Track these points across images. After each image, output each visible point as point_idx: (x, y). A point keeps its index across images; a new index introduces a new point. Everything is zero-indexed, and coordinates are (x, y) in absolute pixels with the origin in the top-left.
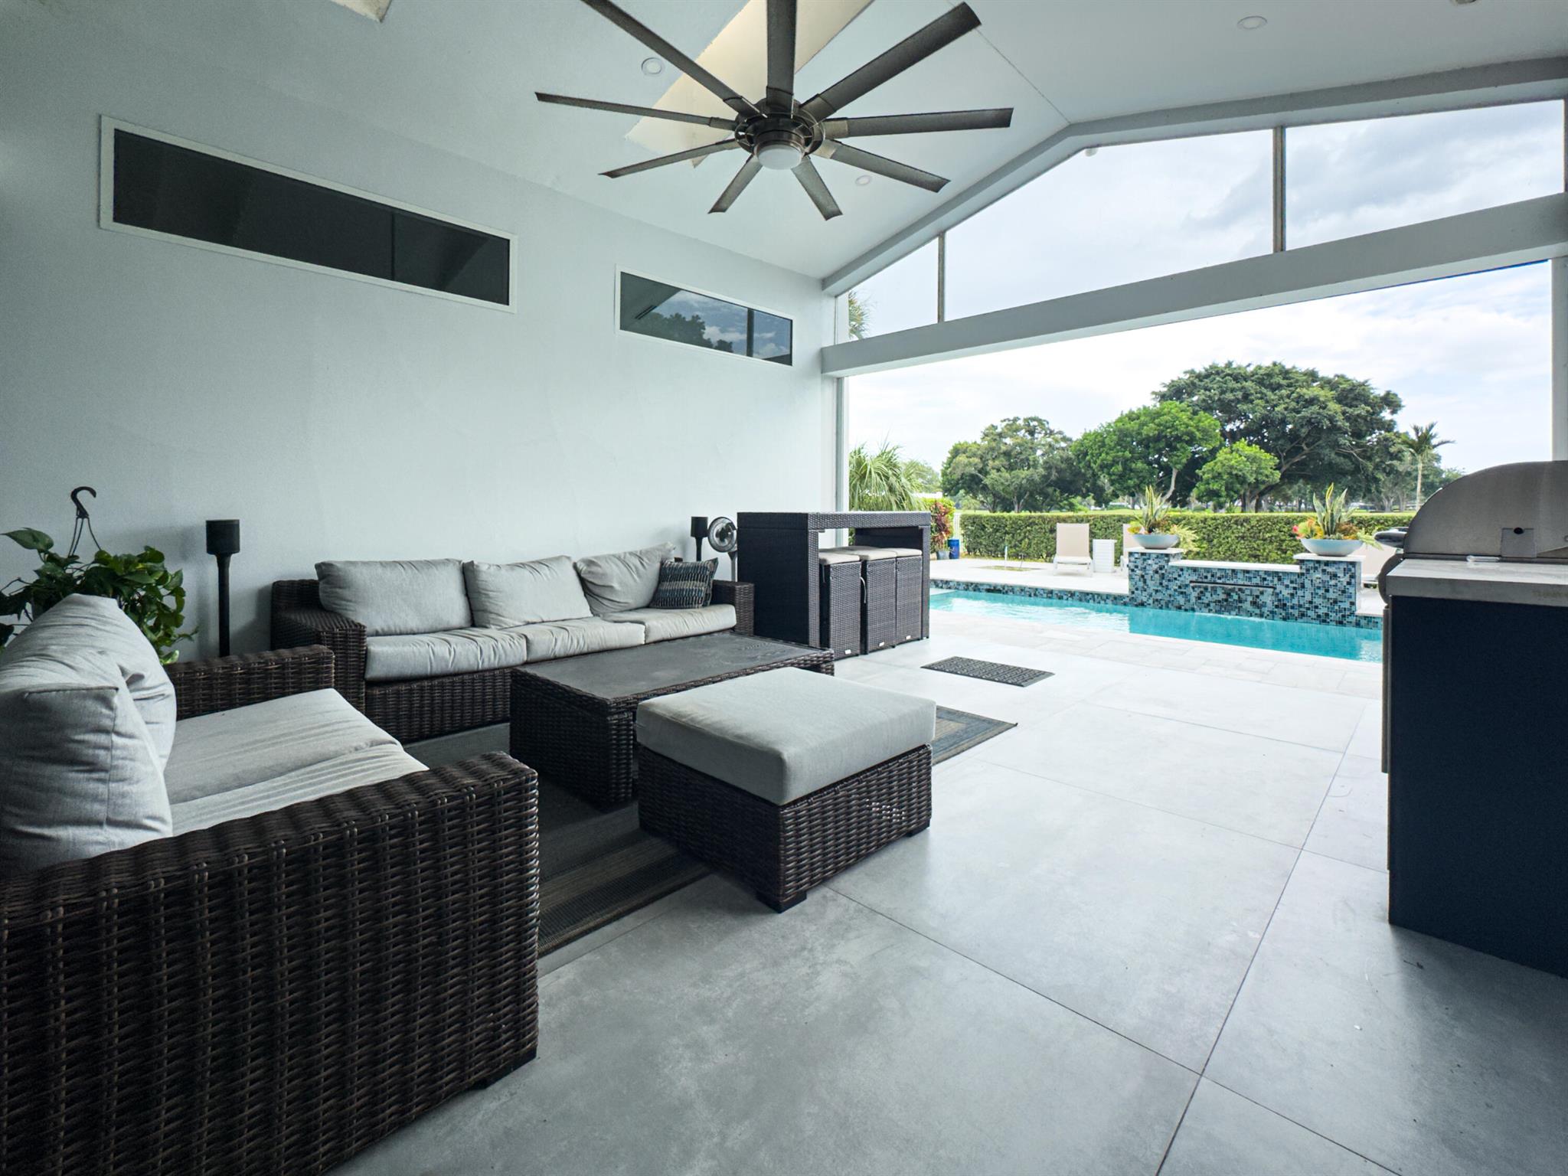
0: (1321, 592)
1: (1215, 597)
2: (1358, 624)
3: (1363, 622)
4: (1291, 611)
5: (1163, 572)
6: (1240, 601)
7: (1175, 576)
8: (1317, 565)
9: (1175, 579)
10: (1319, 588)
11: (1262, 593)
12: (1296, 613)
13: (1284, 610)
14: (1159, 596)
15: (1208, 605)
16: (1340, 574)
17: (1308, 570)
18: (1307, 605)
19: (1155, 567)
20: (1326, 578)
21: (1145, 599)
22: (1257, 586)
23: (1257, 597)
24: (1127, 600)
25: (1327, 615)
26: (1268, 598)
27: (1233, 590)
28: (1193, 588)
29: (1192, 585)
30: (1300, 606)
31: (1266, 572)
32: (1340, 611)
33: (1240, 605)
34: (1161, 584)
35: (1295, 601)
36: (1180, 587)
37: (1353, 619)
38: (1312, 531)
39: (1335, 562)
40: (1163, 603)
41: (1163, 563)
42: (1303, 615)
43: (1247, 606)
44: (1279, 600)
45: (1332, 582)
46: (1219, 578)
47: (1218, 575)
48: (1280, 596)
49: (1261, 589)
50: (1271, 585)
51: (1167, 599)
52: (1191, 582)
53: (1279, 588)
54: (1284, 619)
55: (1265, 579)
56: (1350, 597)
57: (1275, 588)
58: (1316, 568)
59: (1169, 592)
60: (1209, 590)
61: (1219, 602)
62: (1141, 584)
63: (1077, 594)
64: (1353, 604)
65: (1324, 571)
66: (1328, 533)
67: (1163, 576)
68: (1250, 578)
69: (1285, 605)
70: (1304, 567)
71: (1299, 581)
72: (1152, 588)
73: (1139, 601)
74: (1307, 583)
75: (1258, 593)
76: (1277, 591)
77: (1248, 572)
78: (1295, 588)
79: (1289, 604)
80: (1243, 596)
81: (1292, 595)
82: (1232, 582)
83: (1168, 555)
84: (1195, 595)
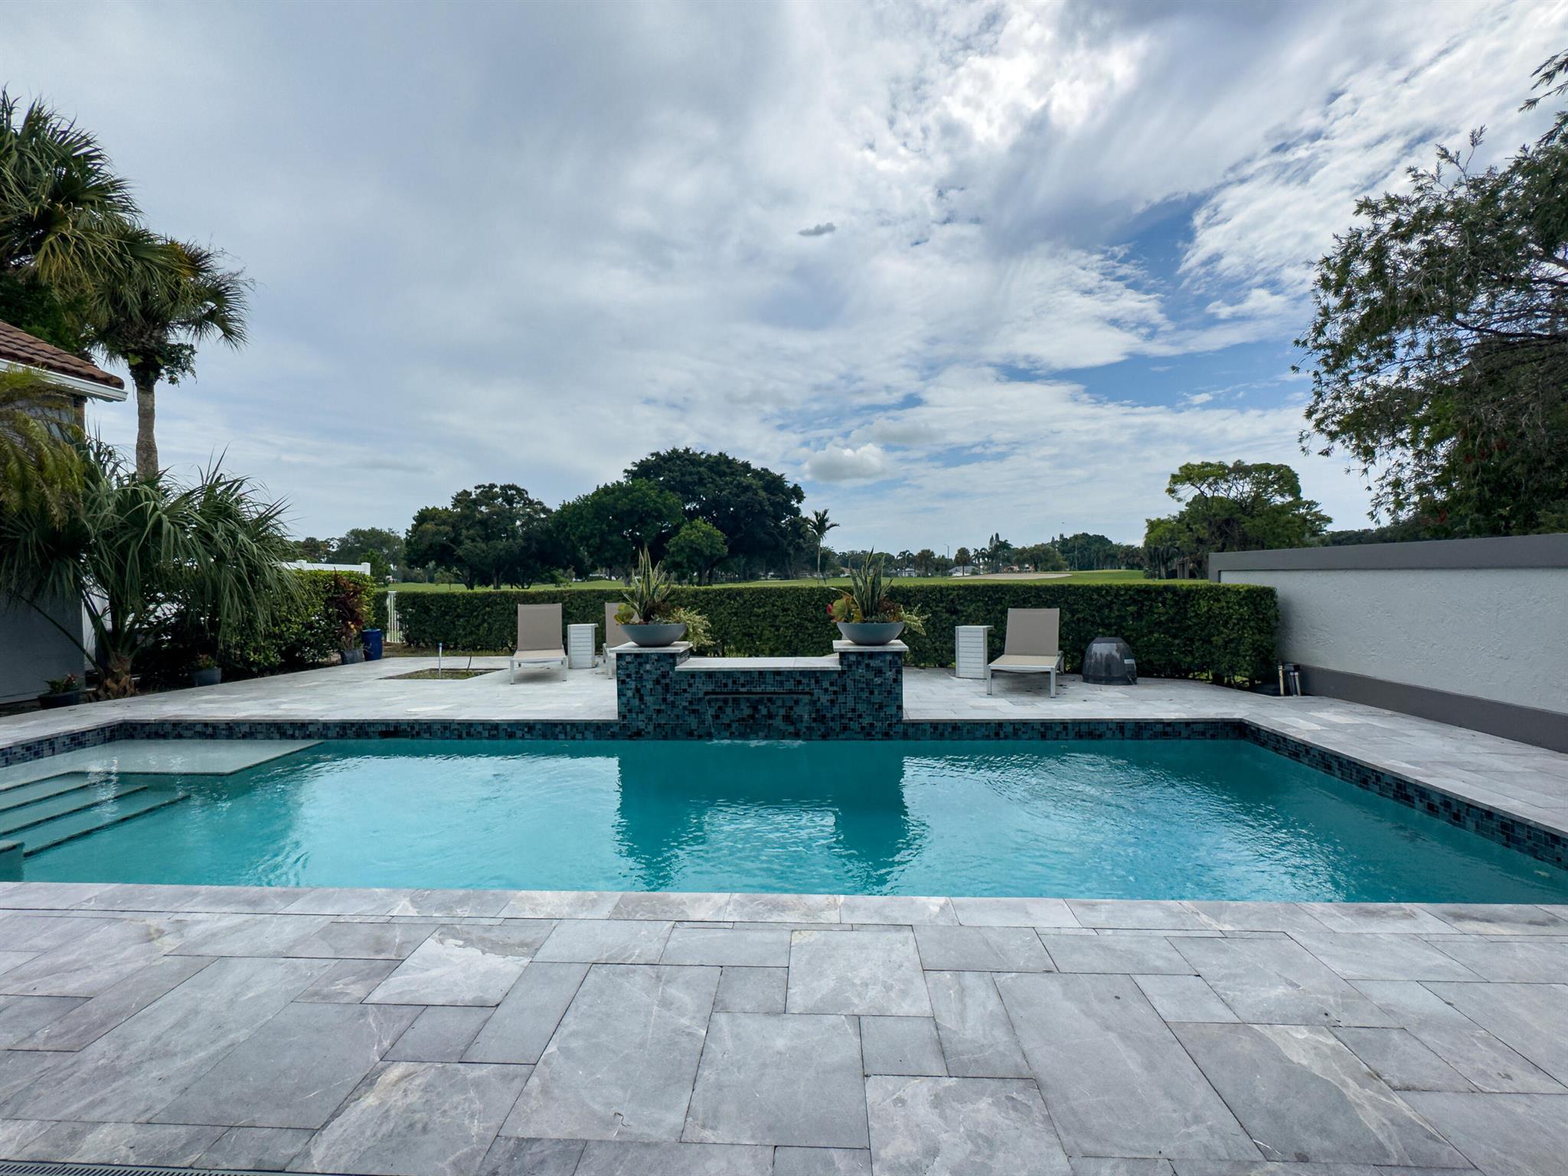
0: (864, 695)
1: (738, 714)
2: (905, 735)
3: (911, 730)
4: (831, 724)
5: (669, 680)
6: (770, 716)
7: (682, 686)
8: (860, 659)
9: (685, 691)
10: (862, 689)
11: (797, 702)
12: (836, 726)
13: (822, 724)
14: (664, 720)
15: (729, 726)
16: (886, 669)
17: (850, 666)
18: (849, 715)
19: (655, 674)
20: (870, 675)
21: (642, 725)
22: (790, 692)
23: (791, 708)
24: (616, 729)
25: (872, 725)
26: (804, 712)
27: (760, 701)
28: (709, 702)
29: (707, 697)
30: (842, 716)
31: (802, 672)
32: (887, 719)
33: (770, 722)
34: (664, 700)
35: (836, 711)
36: (691, 703)
38: (849, 611)
40: (668, 728)
41: (666, 667)
42: (845, 728)
43: (778, 722)
44: (818, 711)
45: (878, 680)
46: (743, 685)
47: (742, 681)
48: (819, 704)
49: (795, 697)
50: (807, 689)
51: (675, 722)
52: (706, 693)
53: (817, 693)
54: (824, 737)
55: (799, 682)
56: (897, 697)
57: (812, 694)
58: (859, 663)
59: (676, 711)
60: (730, 701)
61: (743, 719)
62: (636, 702)
63: (538, 727)
64: (900, 705)
65: (868, 665)
66: (865, 614)
67: (667, 688)
68: (781, 683)
69: (824, 716)
70: (845, 662)
71: (839, 682)
72: (653, 707)
73: (636, 728)
74: (850, 683)
75: (792, 703)
76: (815, 698)
77: (777, 672)
78: (835, 693)
79: (829, 715)
80: (773, 708)
81: (832, 702)
82: (759, 689)
83: (673, 656)
84: (711, 712)
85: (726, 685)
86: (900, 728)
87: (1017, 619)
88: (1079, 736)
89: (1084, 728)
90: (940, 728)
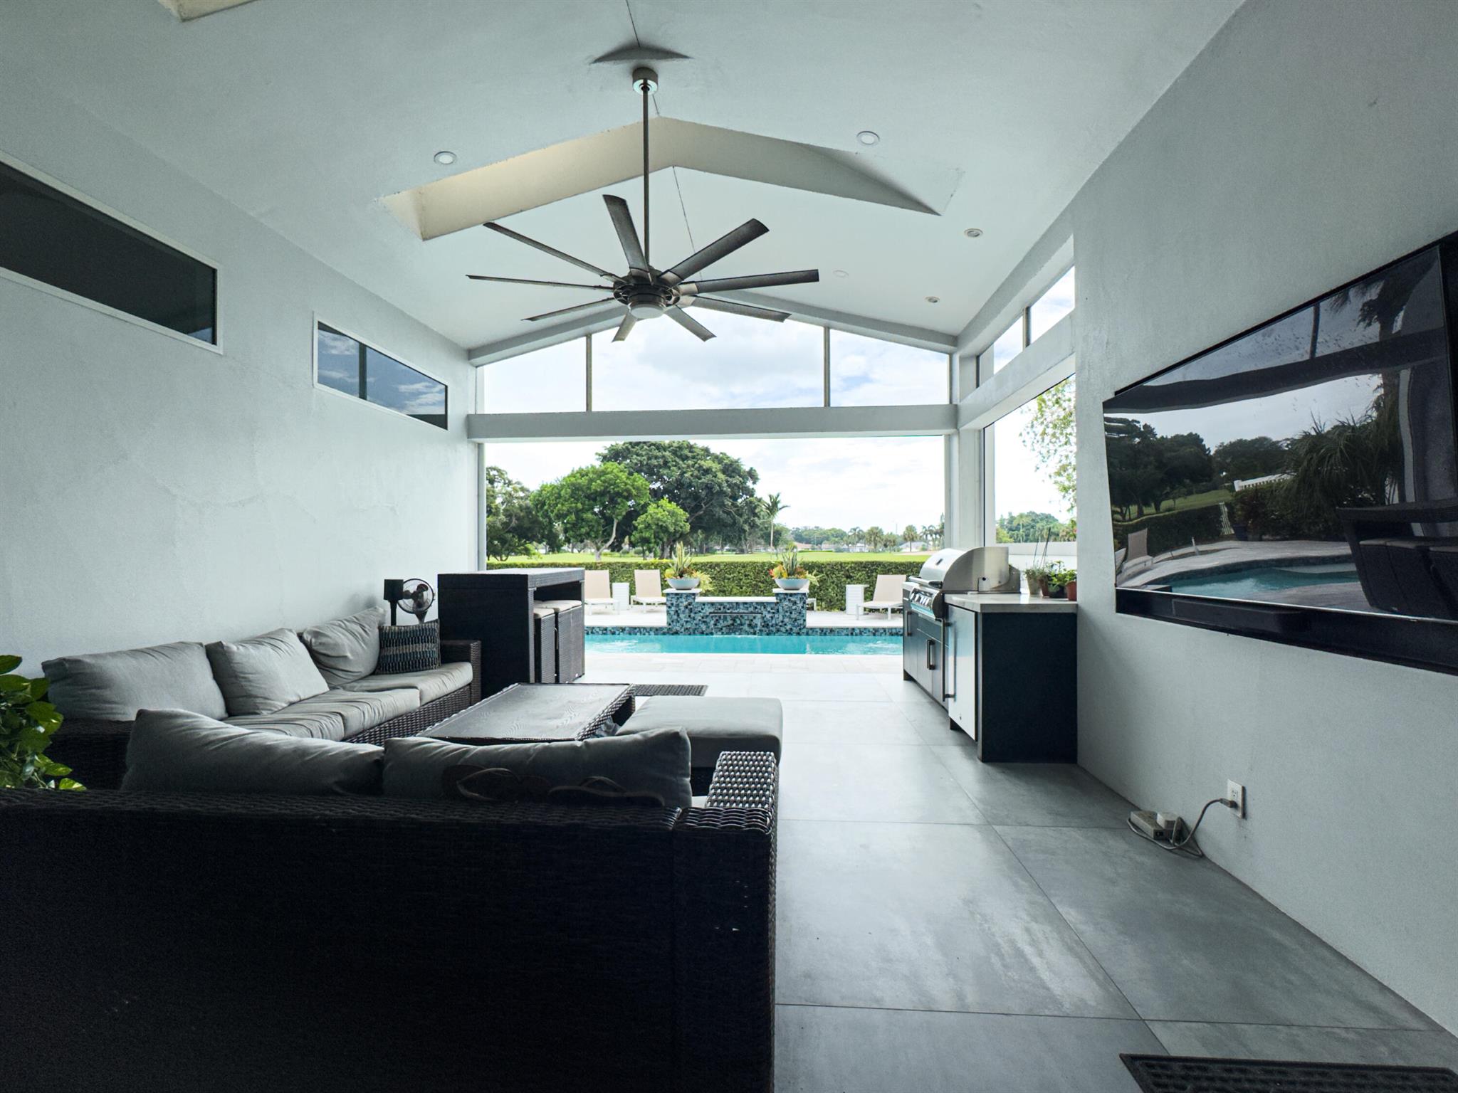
0: (788, 614)
1: (726, 623)
2: (807, 634)
3: (810, 632)
4: (771, 628)
5: (691, 607)
6: (741, 624)
7: (700, 609)
8: (786, 595)
9: (700, 612)
10: (787, 612)
11: (755, 618)
12: (774, 629)
13: (768, 629)
14: (688, 626)
15: (722, 629)
16: (798, 602)
17: (781, 600)
18: (780, 624)
19: (685, 603)
20: (791, 605)
21: (678, 628)
22: (752, 613)
23: (752, 620)
24: (665, 630)
25: (791, 629)
26: (758, 622)
27: (737, 617)
28: (712, 617)
29: (711, 615)
30: (777, 625)
31: (757, 603)
32: (798, 626)
33: (741, 627)
34: (690, 616)
35: (774, 622)
36: (703, 618)
37: (804, 630)
38: (781, 574)
39: (795, 594)
40: (691, 630)
41: (690, 600)
42: (778, 631)
43: (746, 627)
44: (765, 622)
45: (794, 607)
46: (728, 609)
47: (728, 606)
48: (765, 619)
49: (754, 615)
50: (760, 611)
51: (694, 627)
52: (710, 613)
53: (765, 613)
54: (768, 634)
55: (756, 608)
56: (803, 616)
57: (762, 614)
58: (785, 599)
59: (695, 622)
60: (722, 618)
61: (729, 626)
62: (675, 617)
63: (627, 629)
64: (805, 620)
65: (789, 600)
66: (789, 575)
67: (691, 610)
68: (747, 608)
69: (768, 625)
70: (779, 597)
71: (776, 608)
72: (684, 619)
73: (674, 630)
74: (780, 609)
75: (752, 618)
76: (764, 615)
77: (746, 603)
78: (773, 613)
79: (770, 624)
80: (743, 621)
81: (772, 618)
82: (736, 611)
83: (694, 594)
84: (712, 622)
87: (882, 580)
90: (824, 631)
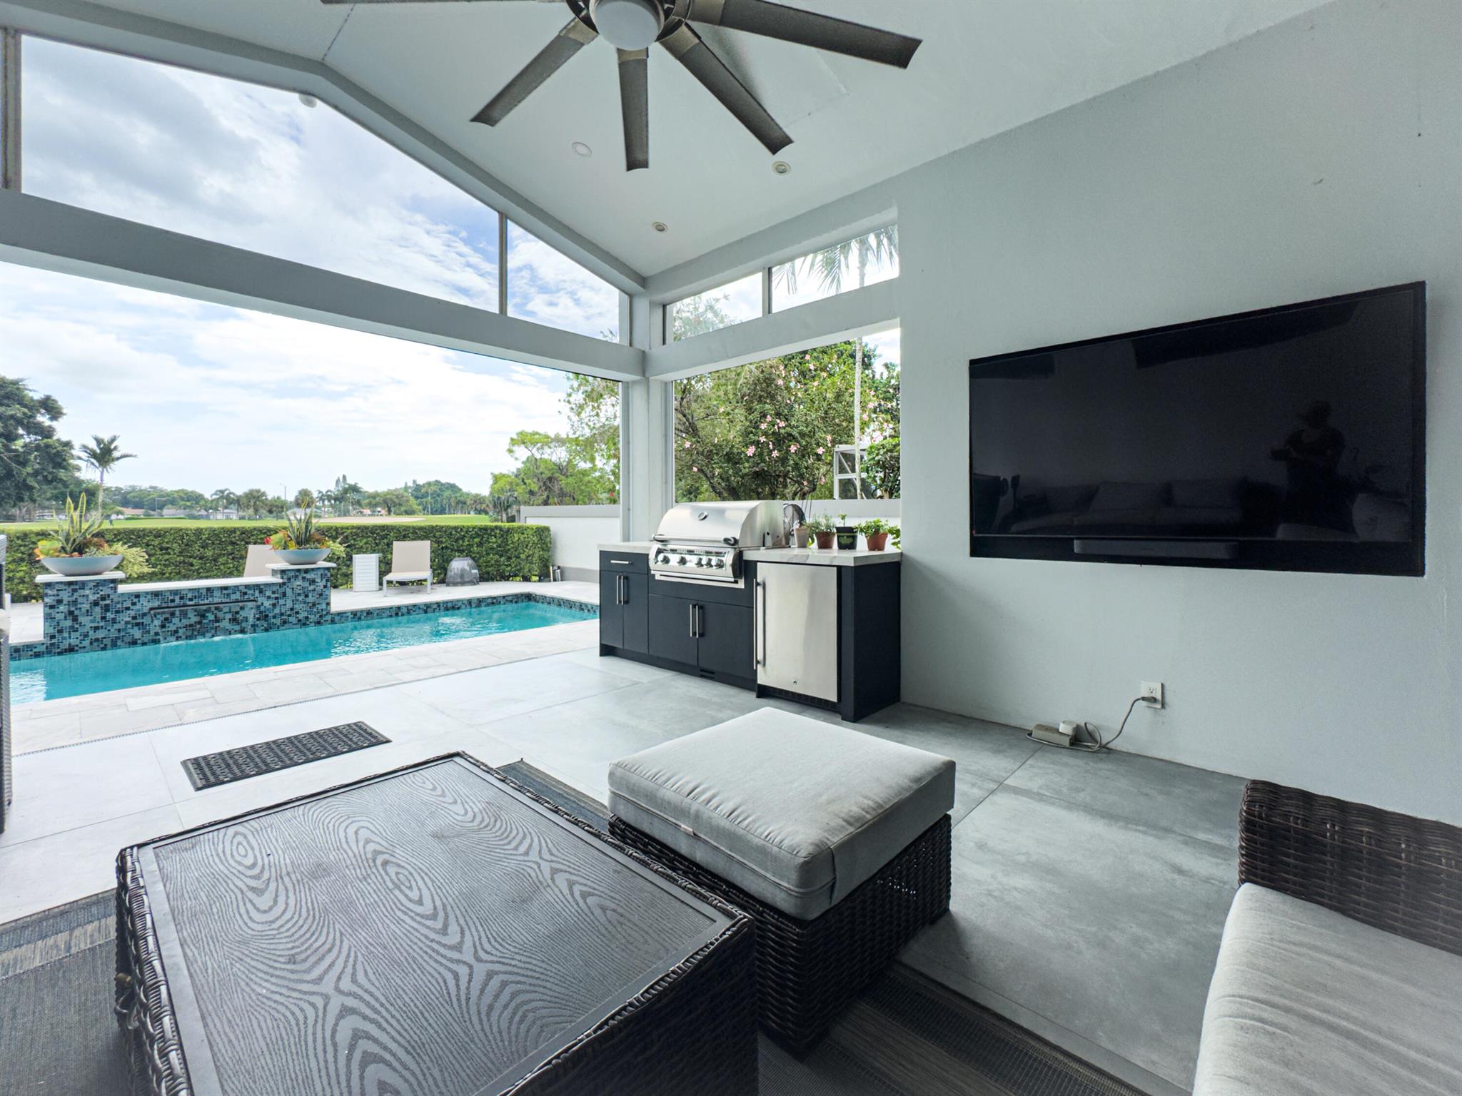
0: (300, 598)
1: (185, 622)
2: (333, 622)
3: (337, 618)
4: (272, 620)
5: (108, 602)
6: (217, 620)
7: (128, 604)
8: (297, 574)
9: (128, 609)
10: (299, 594)
11: (242, 608)
12: (278, 621)
13: (266, 621)
14: (100, 634)
15: (176, 632)
16: (317, 580)
17: (289, 579)
18: (288, 613)
19: (92, 598)
20: (306, 584)
21: (73, 642)
22: (237, 601)
23: (237, 613)
24: (38, 646)
25: (307, 618)
26: (248, 613)
27: (208, 610)
28: (155, 614)
29: (152, 612)
30: (282, 614)
31: (247, 586)
32: (318, 613)
33: (217, 624)
35: (277, 611)
36: (134, 618)
38: (283, 543)
39: (313, 569)
40: (107, 641)
41: (105, 591)
42: (285, 622)
43: (225, 624)
44: (261, 612)
45: (312, 588)
46: (191, 600)
47: (190, 596)
48: (262, 608)
49: (241, 604)
50: (252, 598)
51: (113, 634)
52: (151, 609)
53: (260, 600)
54: (266, 630)
55: (245, 593)
56: (326, 599)
57: (256, 601)
58: (297, 577)
59: (117, 626)
60: (177, 613)
61: (191, 625)
62: (66, 623)
64: (328, 604)
65: (304, 578)
66: (299, 544)
67: (106, 609)
68: (228, 594)
69: (267, 616)
70: (285, 577)
71: (281, 590)
72: (89, 625)
73: (65, 645)
74: (289, 592)
75: (238, 609)
76: (259, 603)
77: (226, 588)
78: (276, 598)
79: (271, 615)
80: (220, 615)
81: (274, 605)
82: (206, 602)
84: (157, 623)
85: (173, 601)
86: (328, 618)
87: (400, 549)
88: (447, 609)
89: (450, 605)
90: (358, 614)
